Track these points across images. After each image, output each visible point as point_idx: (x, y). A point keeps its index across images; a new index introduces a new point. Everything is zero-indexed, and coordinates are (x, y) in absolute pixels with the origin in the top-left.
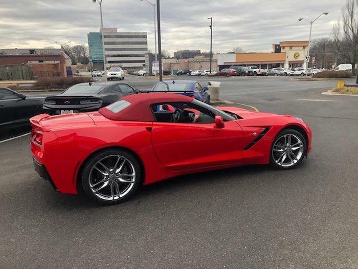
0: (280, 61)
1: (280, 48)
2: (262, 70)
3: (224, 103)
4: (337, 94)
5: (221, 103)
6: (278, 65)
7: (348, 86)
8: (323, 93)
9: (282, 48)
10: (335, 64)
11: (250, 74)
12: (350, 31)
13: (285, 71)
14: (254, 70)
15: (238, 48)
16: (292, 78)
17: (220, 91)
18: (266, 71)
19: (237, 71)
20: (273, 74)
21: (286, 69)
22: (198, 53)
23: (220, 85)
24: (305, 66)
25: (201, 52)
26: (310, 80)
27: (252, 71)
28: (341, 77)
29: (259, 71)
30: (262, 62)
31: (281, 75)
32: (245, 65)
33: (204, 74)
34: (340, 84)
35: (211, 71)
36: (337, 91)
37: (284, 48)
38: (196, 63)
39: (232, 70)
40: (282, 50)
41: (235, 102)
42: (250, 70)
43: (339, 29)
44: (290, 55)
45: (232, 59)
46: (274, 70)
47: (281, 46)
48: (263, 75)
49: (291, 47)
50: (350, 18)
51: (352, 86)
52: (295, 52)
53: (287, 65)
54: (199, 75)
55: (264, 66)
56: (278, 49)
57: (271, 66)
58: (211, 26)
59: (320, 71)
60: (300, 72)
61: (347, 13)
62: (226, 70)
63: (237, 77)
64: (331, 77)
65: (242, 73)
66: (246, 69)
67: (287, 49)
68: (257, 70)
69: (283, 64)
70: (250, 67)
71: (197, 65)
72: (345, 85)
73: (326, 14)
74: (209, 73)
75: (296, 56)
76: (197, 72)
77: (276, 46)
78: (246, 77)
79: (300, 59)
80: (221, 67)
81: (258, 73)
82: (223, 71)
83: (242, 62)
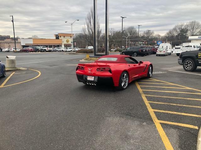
0: (60, 44)
1: (58, 36)
2: (49, 49)
3: (20, 70)
4: (86, 61)
5: (17, 70)
6: (58, 46)
7: (91, 57)
8: (80, 61)
9: (59, 37)
10: (87, 46)
11: (42, 51)
12: (90, 30)
13: (62, 49)
14: (44, 48)
15: (35, 36)
16: (65, 53)
17: (16, 62)
18: (51, 49)
19: (33, 49)
20: (56, 51)
21: (63, 48)
22: (8, 37)
23: (16, 58)
24: (72, 46)
25: (11, 37)
26: (74, 54)
27: (43, 49)
28: (89, 53)
29: (47, 49)
30: (49, 44)
31: (60, 51)
32: (39, 46)
33: (12, 50)
34: (87, 56)
35: (16, 49)
36: (86, 59)
37: (60, 37)
38: (5, 44)
39: (30, 48)
40: (60, 38)
41: (28, 68)
42: (42, 48)
43: (85, 29)
44: (64, 41)
45: (31, 42)
46: (56, 49)
47: (59, 35)
48: (50, 51)
49: (64, 37)
50: (90, 24)
51: (93, 57)
52: (67, 39)
53: (63, 46)
54: (8, 51)
55: (51, 46)
56: (57, 37)
57: (55, 46)
58: (13, 21)
59: (80, 49)
60: (70, 50)
61: (88, 21)
62: (27, 48)
63: (34, 52)
64: (84, 53)
65: (37, 50)
66: (39, 48)
67: (62, 38)
68: (46, 48)
69: (61, 45)
70: (42, 47)
71: (6, 45)
72: (89, 57)
73: (78, 20)
74: (15, 50)
75: (67, 41)
76: (7, 49)
77: (56, 35)
78: (40, 52)
79: (70, 43)
80: (24, 46)
81: (47, 50)
82: (24, 49)
83: (37, 44)
